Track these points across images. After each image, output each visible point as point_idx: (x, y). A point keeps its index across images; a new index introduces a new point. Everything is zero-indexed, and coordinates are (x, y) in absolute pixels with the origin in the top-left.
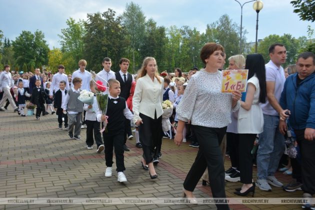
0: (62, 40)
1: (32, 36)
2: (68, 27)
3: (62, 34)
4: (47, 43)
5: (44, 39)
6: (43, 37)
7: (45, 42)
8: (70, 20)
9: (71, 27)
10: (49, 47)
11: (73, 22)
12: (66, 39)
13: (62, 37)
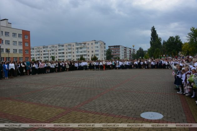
0: (188, 38)
1: (174, 38)
2: (191, 32)
3: (188, 36)
4: (181, 41)
5: (180, 39)
6: (179, 38)
7: (180, 40)
8: (192, 29)
9: (192, 32)
10: (182, 42)
11: (194, 29)
12: (190, 38)
13: (188, 37)
